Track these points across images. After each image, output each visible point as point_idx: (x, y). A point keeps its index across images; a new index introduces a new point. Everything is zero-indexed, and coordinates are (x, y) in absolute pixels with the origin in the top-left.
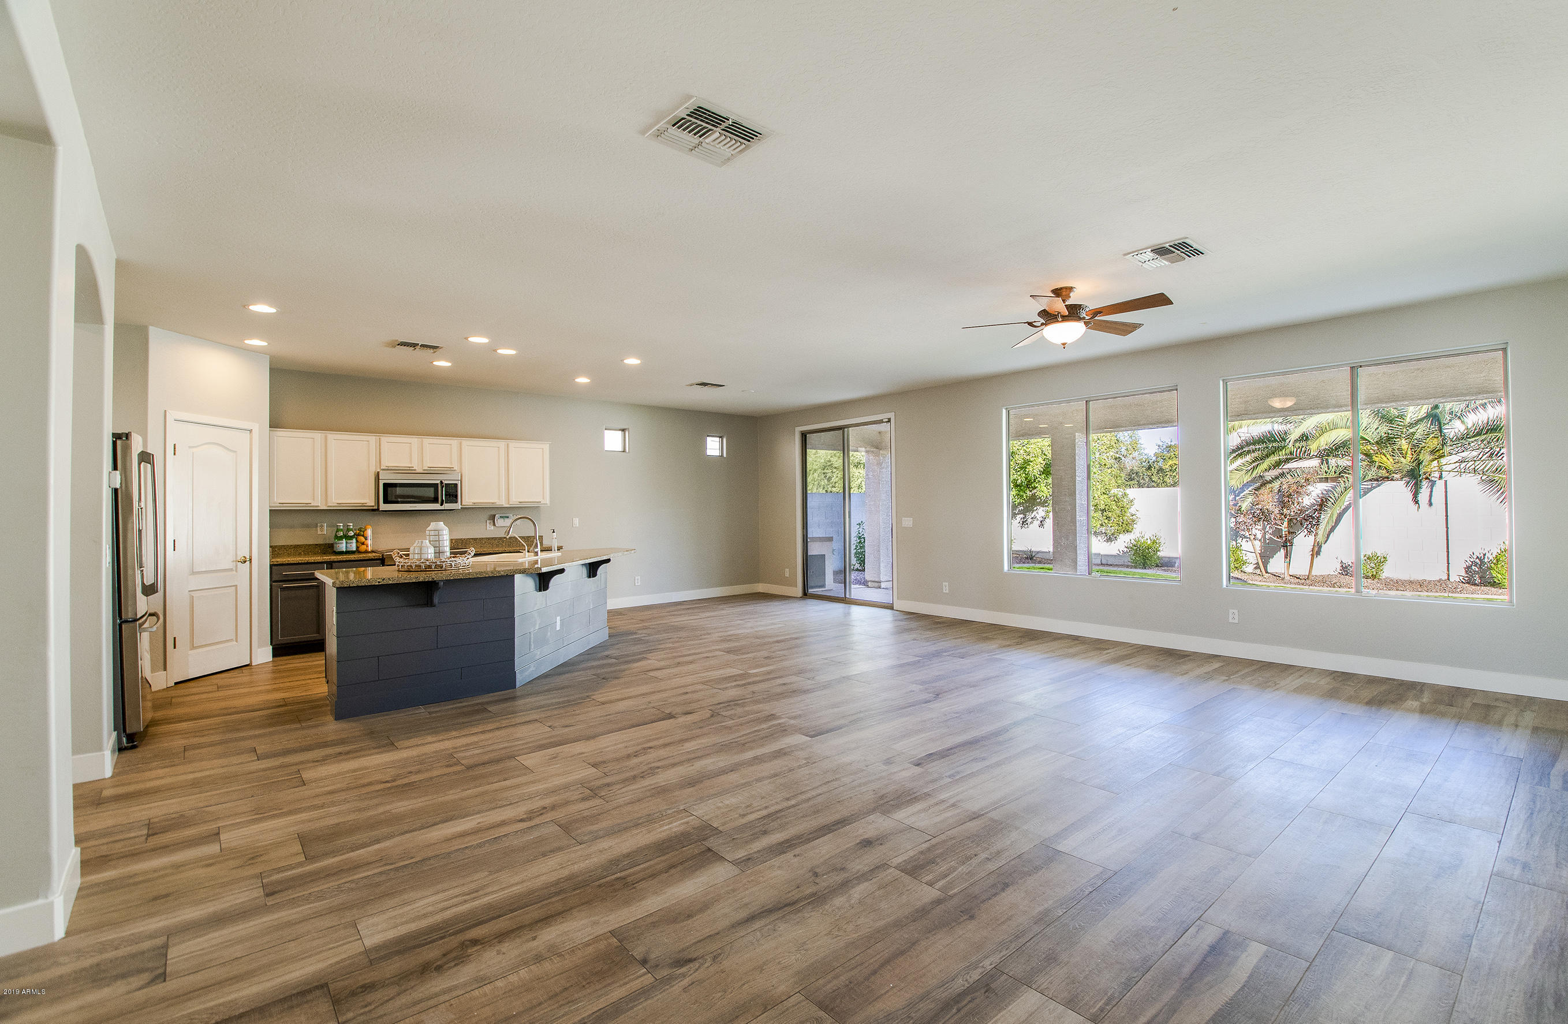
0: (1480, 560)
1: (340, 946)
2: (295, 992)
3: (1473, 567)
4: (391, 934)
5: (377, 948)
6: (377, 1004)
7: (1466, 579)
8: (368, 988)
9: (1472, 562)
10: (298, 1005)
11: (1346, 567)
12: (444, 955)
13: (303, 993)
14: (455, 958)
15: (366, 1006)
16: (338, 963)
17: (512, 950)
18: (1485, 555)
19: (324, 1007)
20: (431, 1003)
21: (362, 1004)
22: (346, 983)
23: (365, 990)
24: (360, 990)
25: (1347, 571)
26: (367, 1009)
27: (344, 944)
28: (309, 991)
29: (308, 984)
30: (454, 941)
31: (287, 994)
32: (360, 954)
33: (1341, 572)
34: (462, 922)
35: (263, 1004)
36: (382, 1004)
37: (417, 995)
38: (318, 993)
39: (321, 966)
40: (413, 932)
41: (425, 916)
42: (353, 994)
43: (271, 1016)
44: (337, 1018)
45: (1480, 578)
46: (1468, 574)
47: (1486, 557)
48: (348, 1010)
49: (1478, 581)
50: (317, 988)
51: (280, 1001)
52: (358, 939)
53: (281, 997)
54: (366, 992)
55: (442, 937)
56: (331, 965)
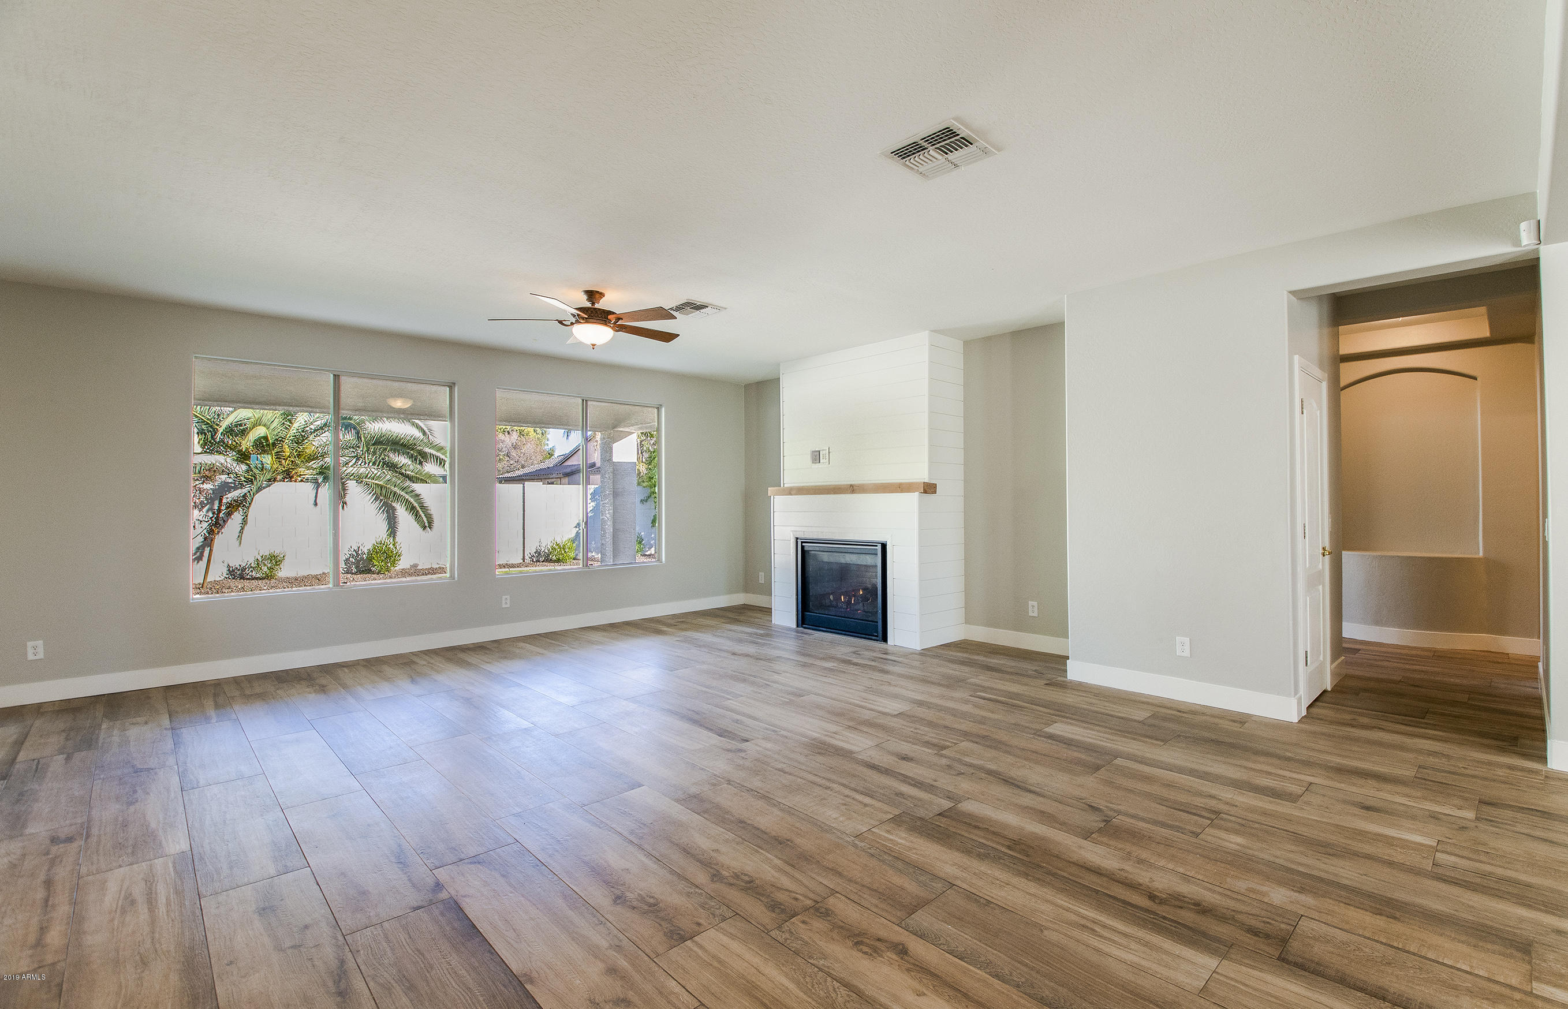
0: (356, 552)
1: (1236, 981)
2: (1307, 974)
3: (351, 559)
4: (1188, 953)
5: (1213, 952)
6: (1260, 918)
7: (345, 570)
8: (1254, 932)
9: (350, 555)
10: (1312, 961)
11: (233, 571)
12: (1181, 908)
13: (1302, 967)
14: (1179, 900)
15: (1268, 923)
16: (1254, 968)
17: (1143, 876)
18: (359, 548)
19: (1295, 945)
20: (1229, 893)
21: (1268, 925)
22: (1263, 947)
23: (1258, 932)
24: (1261, 935)
25: (234, 575)
26: (1268, 920)
27: (1232, 979)
28: (1296, 965)
29: (1291, 970)
30: (1162, 910)
31: (1313, 976)
32: (1231, 960)
33: (227, 576)
34: (1135, 916)
35: (1337, 985)
36: (1258, 916)
37: (1231, 904)
38: (1291, 958)
39: (1269, 977)
40: (1174, 941)
41: (1146, 944)
42: (1267, 936)
43: (1338, 971)
44: (1293, 931)
45: (356, 568)
46: (346, 565)
47: (360, 549)
48: (1281, 930)
49: (354, 570)
50: (1288, 962)
51: (1323, 976)
52: (1218, 973)
53: (1320, 979)
54: (1259, 930)
55: (1164, 919)
56: (1261, 970)
